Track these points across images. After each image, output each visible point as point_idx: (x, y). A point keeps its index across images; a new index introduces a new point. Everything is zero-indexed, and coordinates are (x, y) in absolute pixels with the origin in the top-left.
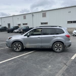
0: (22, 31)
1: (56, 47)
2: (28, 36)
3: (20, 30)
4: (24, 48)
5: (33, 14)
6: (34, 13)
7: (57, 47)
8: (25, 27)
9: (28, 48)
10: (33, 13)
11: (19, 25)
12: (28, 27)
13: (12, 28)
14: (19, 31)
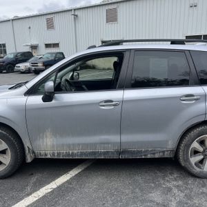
0: (40, 66)
1: (196, 152)
2: (48, 97)
3: (34, 64)
4: (29, 159)
5: (77, 13)
6: (80, 9)
7: (201, 149)
8: (51, 54)
9: (49, 157)
10: (75, 10)
11: (34, 47)
12: (60, 53)
13: (12, 56)
14: (33, 68)
